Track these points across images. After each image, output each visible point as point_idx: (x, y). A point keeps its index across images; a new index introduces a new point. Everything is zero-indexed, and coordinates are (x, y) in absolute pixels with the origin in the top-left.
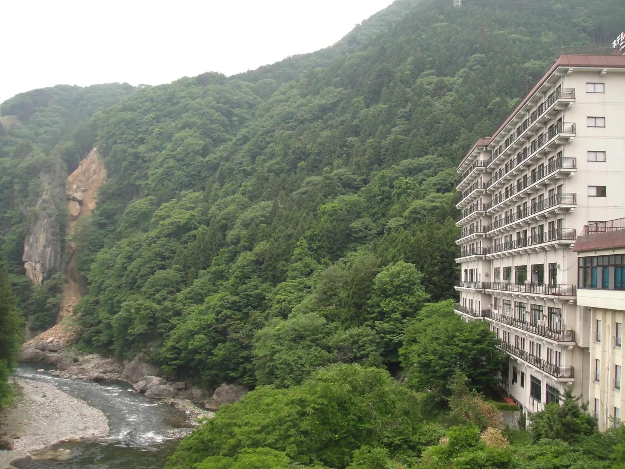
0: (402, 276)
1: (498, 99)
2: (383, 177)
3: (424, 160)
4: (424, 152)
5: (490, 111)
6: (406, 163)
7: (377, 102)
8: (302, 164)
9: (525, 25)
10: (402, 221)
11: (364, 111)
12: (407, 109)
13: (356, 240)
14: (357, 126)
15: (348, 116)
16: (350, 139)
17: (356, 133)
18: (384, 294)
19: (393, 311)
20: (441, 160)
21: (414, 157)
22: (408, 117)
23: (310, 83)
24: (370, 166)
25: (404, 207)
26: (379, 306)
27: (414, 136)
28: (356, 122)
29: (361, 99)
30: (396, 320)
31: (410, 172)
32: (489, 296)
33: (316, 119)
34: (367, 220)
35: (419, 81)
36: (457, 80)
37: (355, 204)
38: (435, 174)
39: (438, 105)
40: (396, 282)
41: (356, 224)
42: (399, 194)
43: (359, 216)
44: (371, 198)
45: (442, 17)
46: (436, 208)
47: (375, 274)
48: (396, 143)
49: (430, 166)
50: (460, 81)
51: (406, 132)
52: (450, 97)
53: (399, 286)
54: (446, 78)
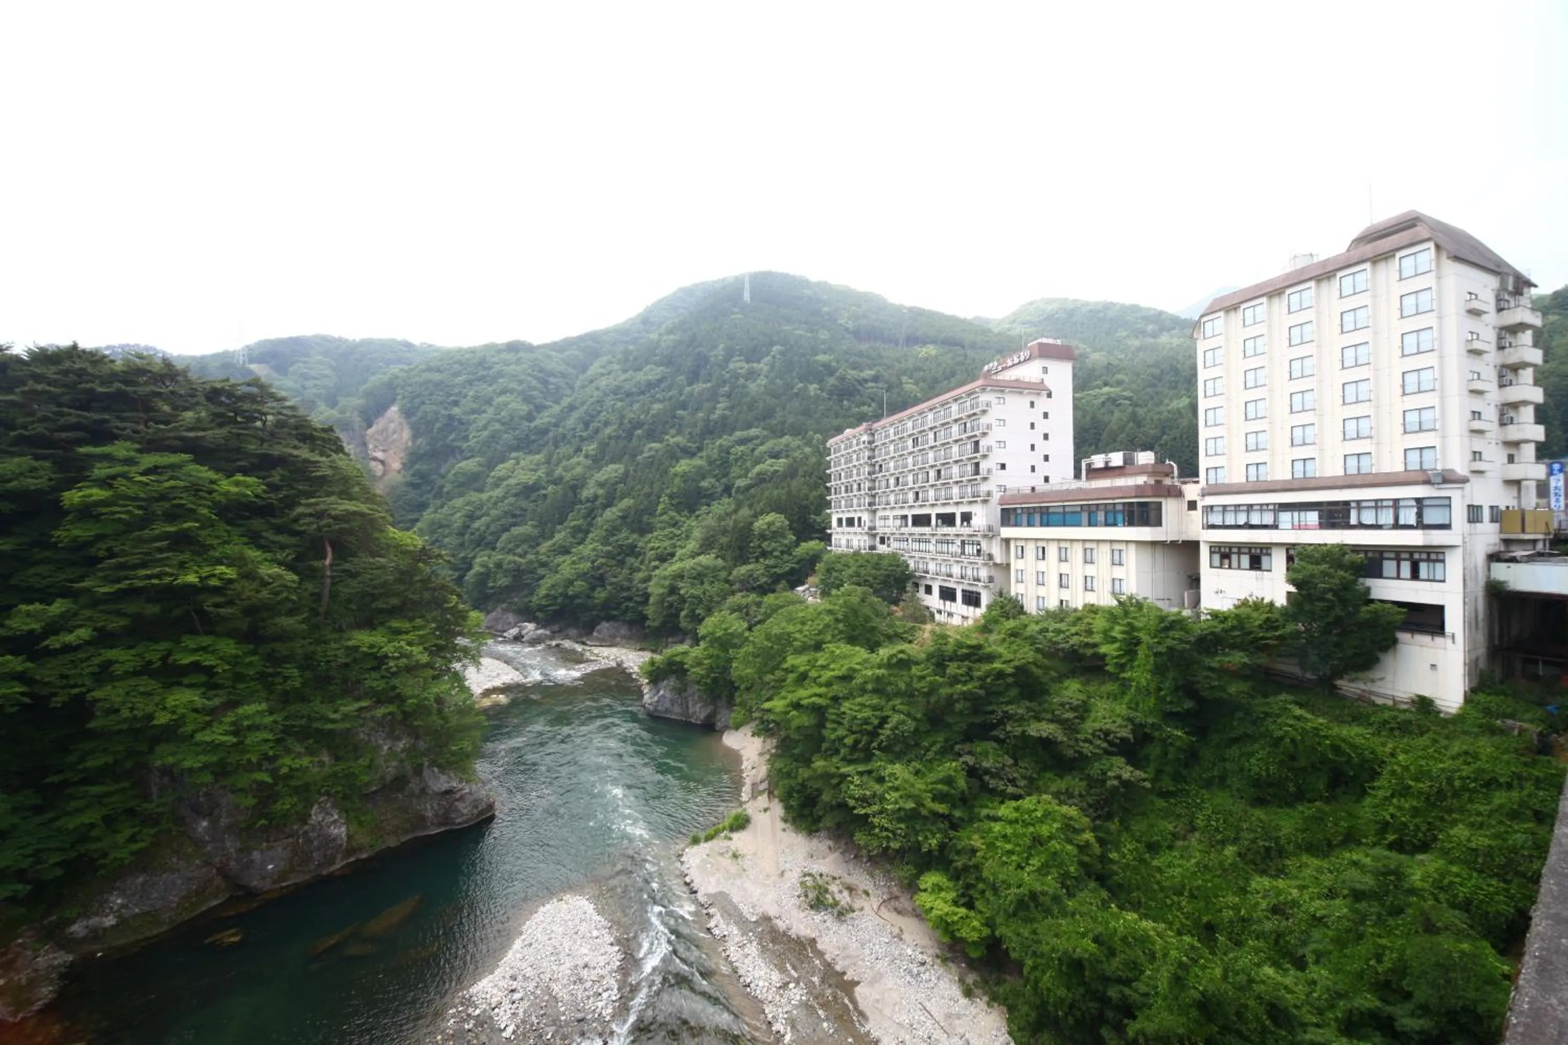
0: (778, 524)
1: (801, 385)
2: (721, 446)
3: (753, 432)
4: (749, 426)
5: (797, 395)
6: (738, 434)
7: (698, 381)
8: (639, 432)
9: (806, 323)
10: (748, 482)
11: (688, 389)
12: (727, 389)
13: (706, 496)
14: (684, 401)
15: (673, 392)
16: (680, 412)
17: (684, 408)
18: (763, 537)
19: (774, 550)
20: (765, 433)
21: (742, 430)
22: (729, 396)
23: (626, 360)
24: (702, 436)
25: (748, 471)
26: (760, 546)
27: (740, 412)
28: (682, 398)
29: (682, 377)
30: (776, 557)
31: (742, 442)
32: (874, 536)
33: (643, 393)
34: (713, 481)
35: (732, 366)
36: (763, 366)
37: (700, 467)
38: (762, 444)
39: (753, 387)
40: (773, 528)
41: (704, 484)
42: (736, 460)
43: (704, 478)
44: (710, 463)
45: (736, 310)
46: (776, 471)
47: (752, 523)
48: (724, 418)
49: (757, 437)
50: (766, 368)
51: (731, 408)
52: (762, 381)
53: (774, 532)
54: (755, 365)
